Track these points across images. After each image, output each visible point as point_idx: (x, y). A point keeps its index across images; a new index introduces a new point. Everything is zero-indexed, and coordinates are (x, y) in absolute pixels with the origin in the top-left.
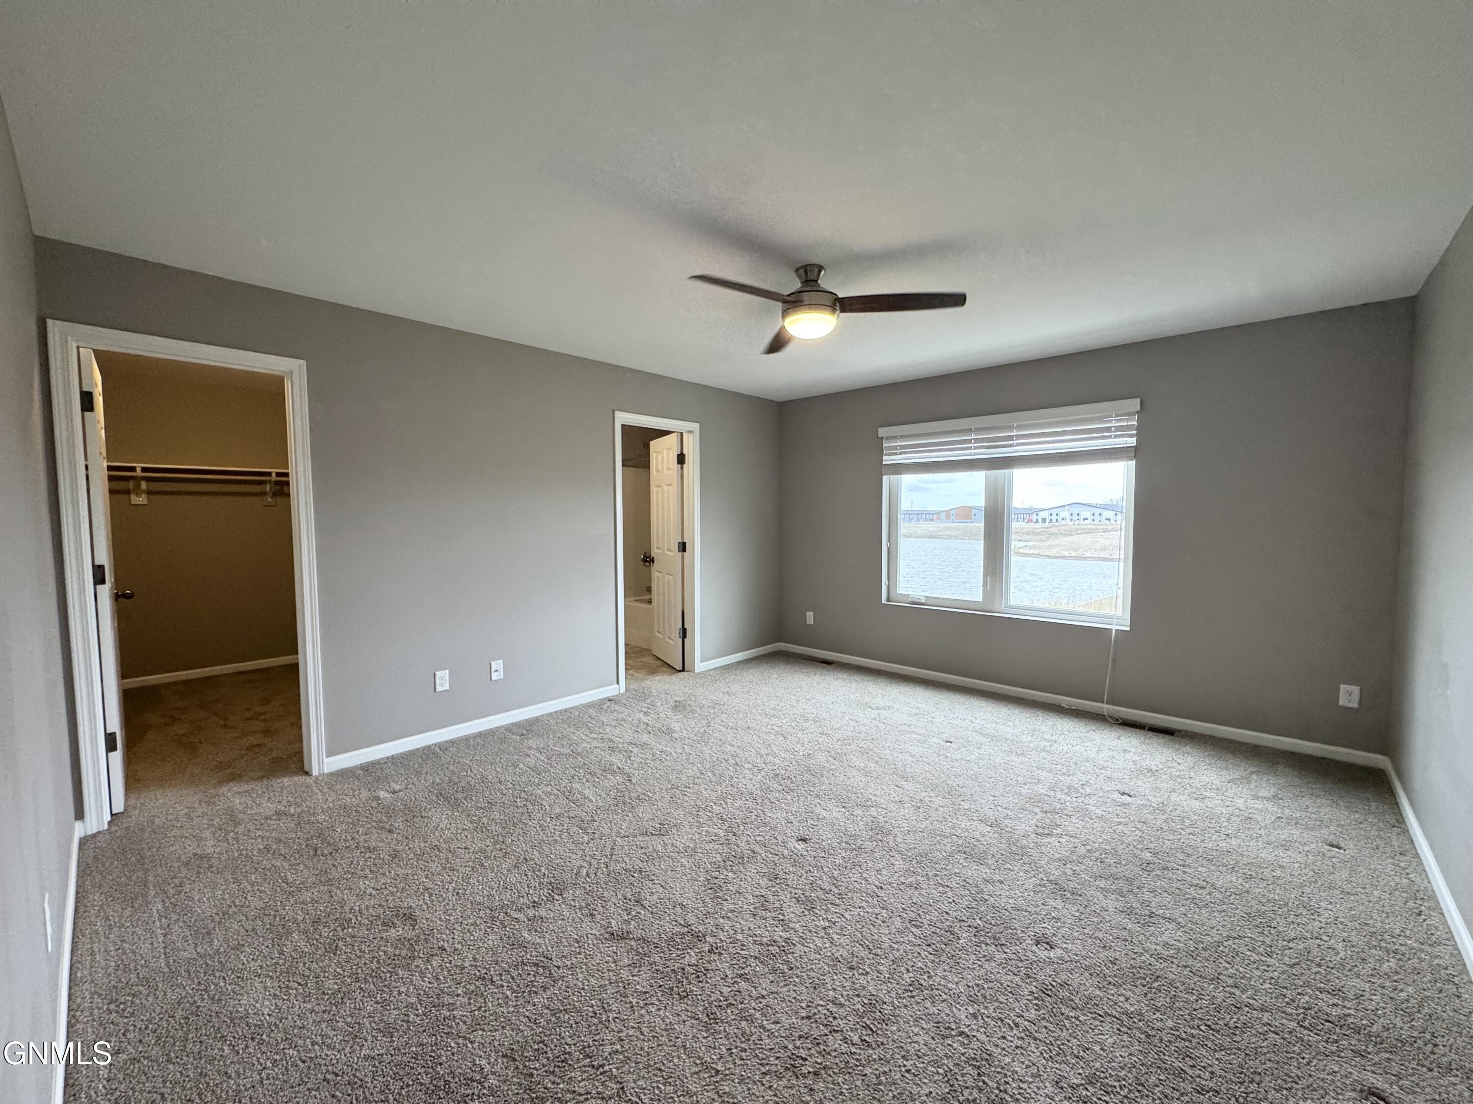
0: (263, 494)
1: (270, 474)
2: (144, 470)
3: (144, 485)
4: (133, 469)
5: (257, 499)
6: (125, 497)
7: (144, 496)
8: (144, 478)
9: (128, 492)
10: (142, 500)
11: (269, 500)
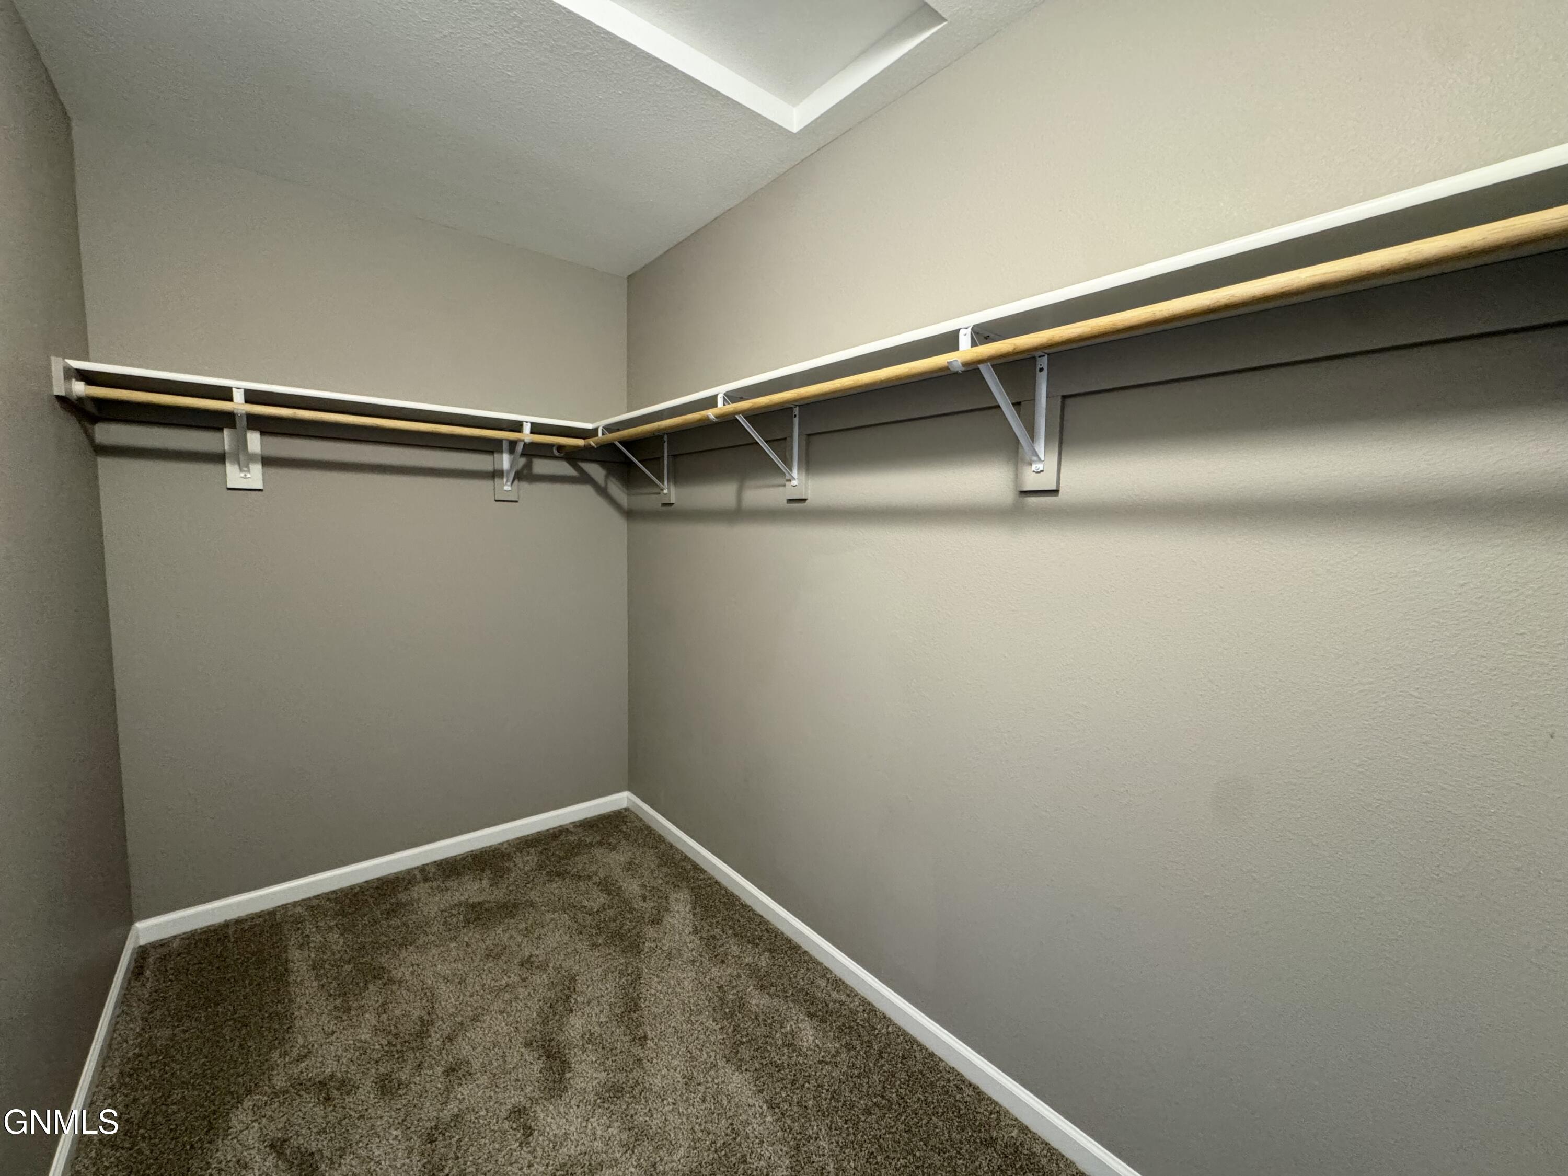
0: (496, 474)
1: (516, 427)
4: (225, 394)
11: (507, 488)
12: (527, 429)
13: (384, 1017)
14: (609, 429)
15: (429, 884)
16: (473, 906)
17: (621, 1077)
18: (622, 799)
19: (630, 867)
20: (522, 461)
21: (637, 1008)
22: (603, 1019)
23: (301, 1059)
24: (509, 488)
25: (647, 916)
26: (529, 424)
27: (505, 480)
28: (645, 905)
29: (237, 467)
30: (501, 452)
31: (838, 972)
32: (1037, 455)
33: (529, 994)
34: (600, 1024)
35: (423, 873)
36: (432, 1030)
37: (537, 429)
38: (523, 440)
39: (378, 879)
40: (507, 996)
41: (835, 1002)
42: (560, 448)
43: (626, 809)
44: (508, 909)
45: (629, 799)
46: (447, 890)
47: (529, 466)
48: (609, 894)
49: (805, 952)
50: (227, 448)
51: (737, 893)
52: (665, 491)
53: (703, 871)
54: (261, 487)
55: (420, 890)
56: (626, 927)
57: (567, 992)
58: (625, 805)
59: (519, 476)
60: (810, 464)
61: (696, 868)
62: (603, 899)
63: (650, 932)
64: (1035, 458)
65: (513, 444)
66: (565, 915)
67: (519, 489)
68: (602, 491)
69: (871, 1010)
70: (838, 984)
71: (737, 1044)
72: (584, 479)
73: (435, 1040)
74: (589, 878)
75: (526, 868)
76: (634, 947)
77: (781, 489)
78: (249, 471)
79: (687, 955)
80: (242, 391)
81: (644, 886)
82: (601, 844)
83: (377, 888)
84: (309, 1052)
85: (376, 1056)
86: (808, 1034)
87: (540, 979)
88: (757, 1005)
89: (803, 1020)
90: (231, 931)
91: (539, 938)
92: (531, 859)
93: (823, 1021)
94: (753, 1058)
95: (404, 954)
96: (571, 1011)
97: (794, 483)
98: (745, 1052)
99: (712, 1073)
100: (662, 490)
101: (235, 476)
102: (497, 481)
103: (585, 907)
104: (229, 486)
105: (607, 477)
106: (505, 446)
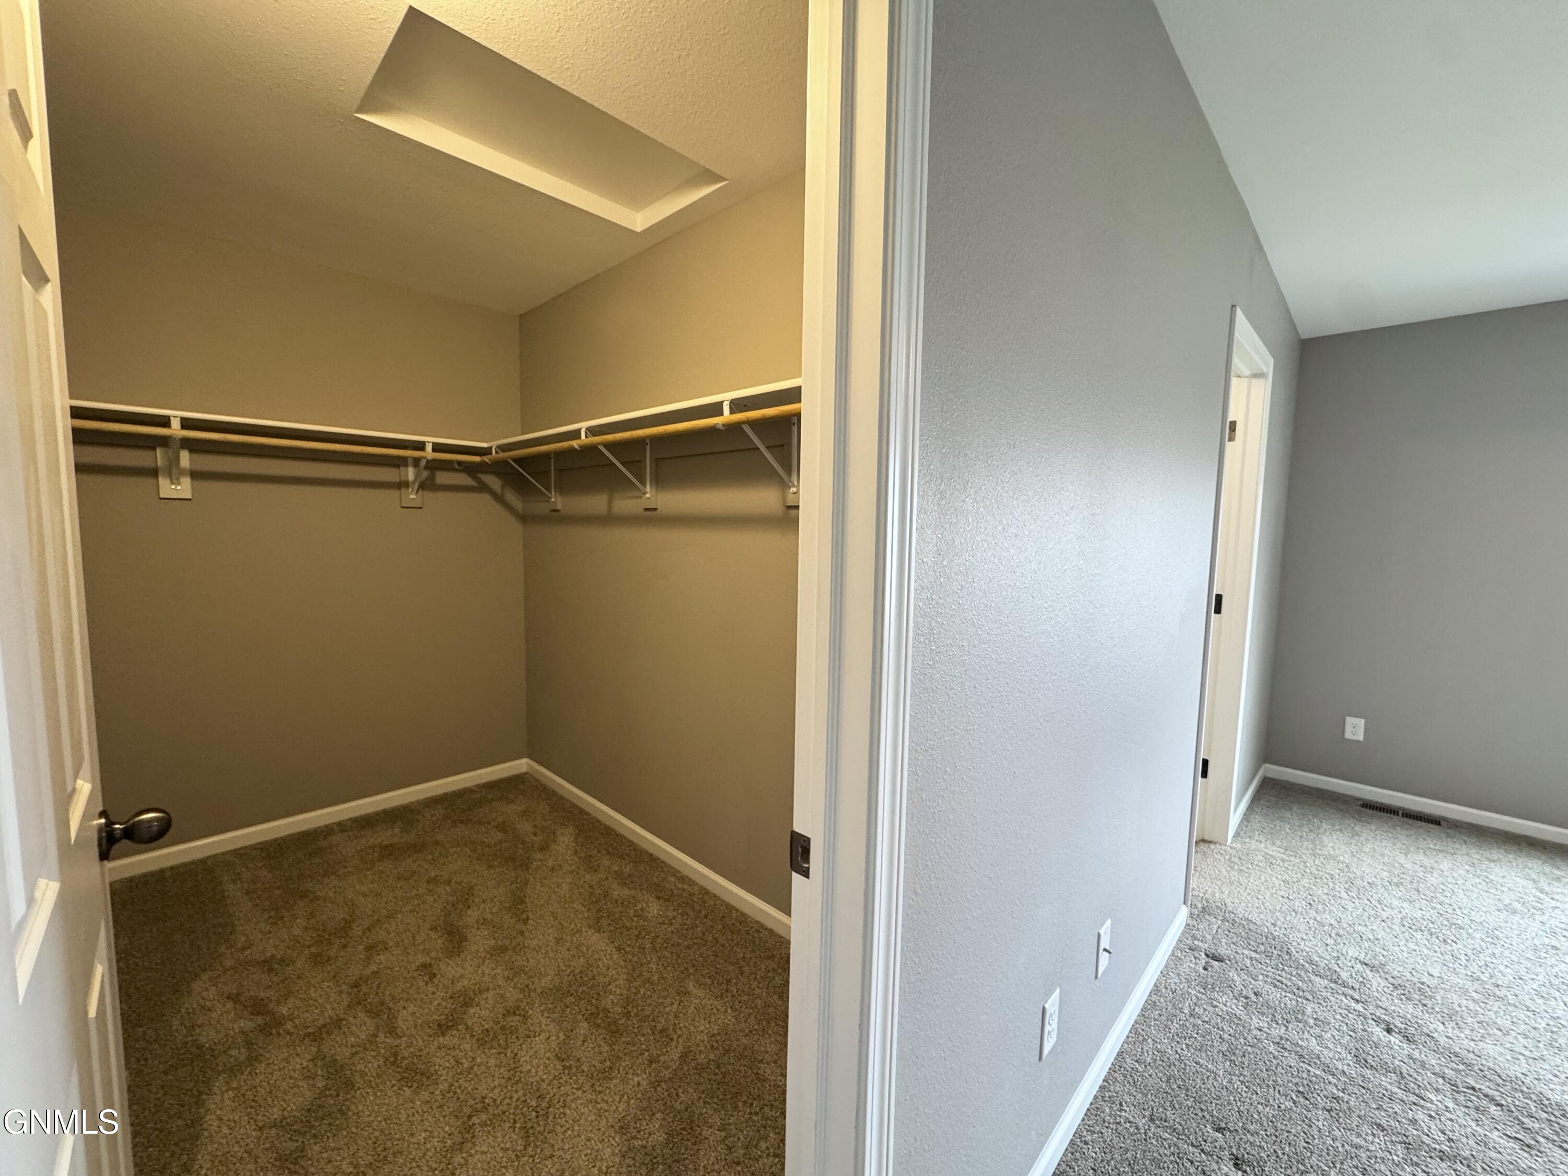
0: (403, 485)
1: (420, 446)
2: (187, 424)
3: (185, 459)
4: (165, 422)
5: (394, 493)
6: (150, 481)
7: (186, 481)
8: (187, 444)
9: (154, 473)
10: (183, 488)
11: (413, 496)
12: (429, 448)
13: (312, 921)
14: (503, 448)
15: (345, 834)
16: (386, 847)
17: (507, 942)
18: (521, 765)
19: (524, 814)
20: (425, 474)
21: (523, 902)
22: (494, 910)
23: (244, 949)
24: (414, 497)
25: (536, 846)
26: (431, 444)
27: (410, 490)
28: (535, 838)
29: (168, 481)
30: (406, 466)
31: (686, 872)
32: (793, 483)
33: (435, 900)
34: (492, 913)
35: (341, 827)
36: (354, 926)
37: (437, 448)
38: (426, 458)
39: (299, 833)
40: (416, 902)
41: (679, 889)
42: (459, 463)
43: (525, 773)
44: (416, 848)
45: (527, 764)
46: (362, 837)
47: (432, 478)
48: (505, 833)
49: (663, 862)
50: (159, 464)
51: (613, 827)
52: (553, 500)
53: (588, 814)
54: (190, 497)
55: (337, 839)
56: (518, 854)
57: (466, 896)
58: (524, 770)
59: (423, 486)
60: (659, 482)
61: (582, 811)
62: (500, 835)
63: (539, 855)
64: (790, 484)
65: (416, 461)
66: (467, 849)
67: (423, 496)
68: (499, 499)
69: (705, 892)
70: (683, 878)
71: (598, 919)
72: (483, 488)
73: (356, 931)
74: (489, 823)
75: (433, 819)
76: (525, 865)
77: (639, 500)
78: (179, 484)
79: (567, 868)
80: (179, 419)
81: (536, 826)
82: (500, 799)
83: (299, 839)
84: (251, 944)
85: (308, 943)
86: (654, 909)
87: (442, 890)
88: (619, 896)
89: (652, 902)
90: (168, 874)
91: (444, 864)
92: (440, 811)
93: (667, 900)
94: (609, 925)
95: (326, 880)
96: (469, 907)
97: (648, 496)
98: (604, 922)
99: (577, 935)
100: (550, 498)
101: (168, 488)
102: (403, 490)
103: (484, 842)
104: (161, 496)
105: (503, 487)
106: (410, 461)
